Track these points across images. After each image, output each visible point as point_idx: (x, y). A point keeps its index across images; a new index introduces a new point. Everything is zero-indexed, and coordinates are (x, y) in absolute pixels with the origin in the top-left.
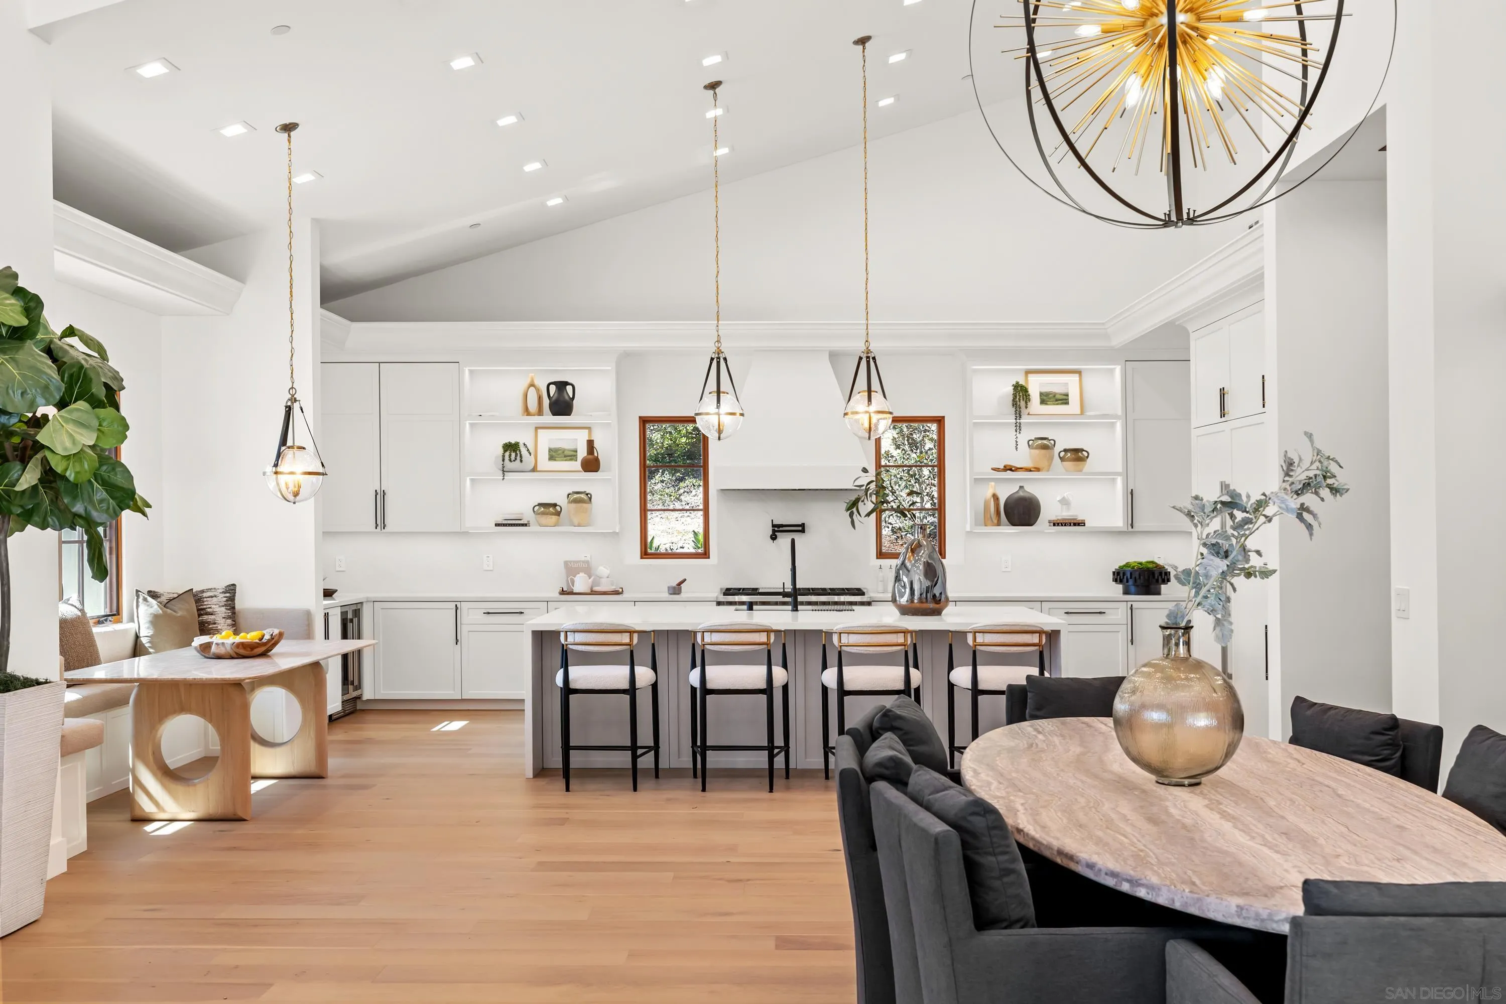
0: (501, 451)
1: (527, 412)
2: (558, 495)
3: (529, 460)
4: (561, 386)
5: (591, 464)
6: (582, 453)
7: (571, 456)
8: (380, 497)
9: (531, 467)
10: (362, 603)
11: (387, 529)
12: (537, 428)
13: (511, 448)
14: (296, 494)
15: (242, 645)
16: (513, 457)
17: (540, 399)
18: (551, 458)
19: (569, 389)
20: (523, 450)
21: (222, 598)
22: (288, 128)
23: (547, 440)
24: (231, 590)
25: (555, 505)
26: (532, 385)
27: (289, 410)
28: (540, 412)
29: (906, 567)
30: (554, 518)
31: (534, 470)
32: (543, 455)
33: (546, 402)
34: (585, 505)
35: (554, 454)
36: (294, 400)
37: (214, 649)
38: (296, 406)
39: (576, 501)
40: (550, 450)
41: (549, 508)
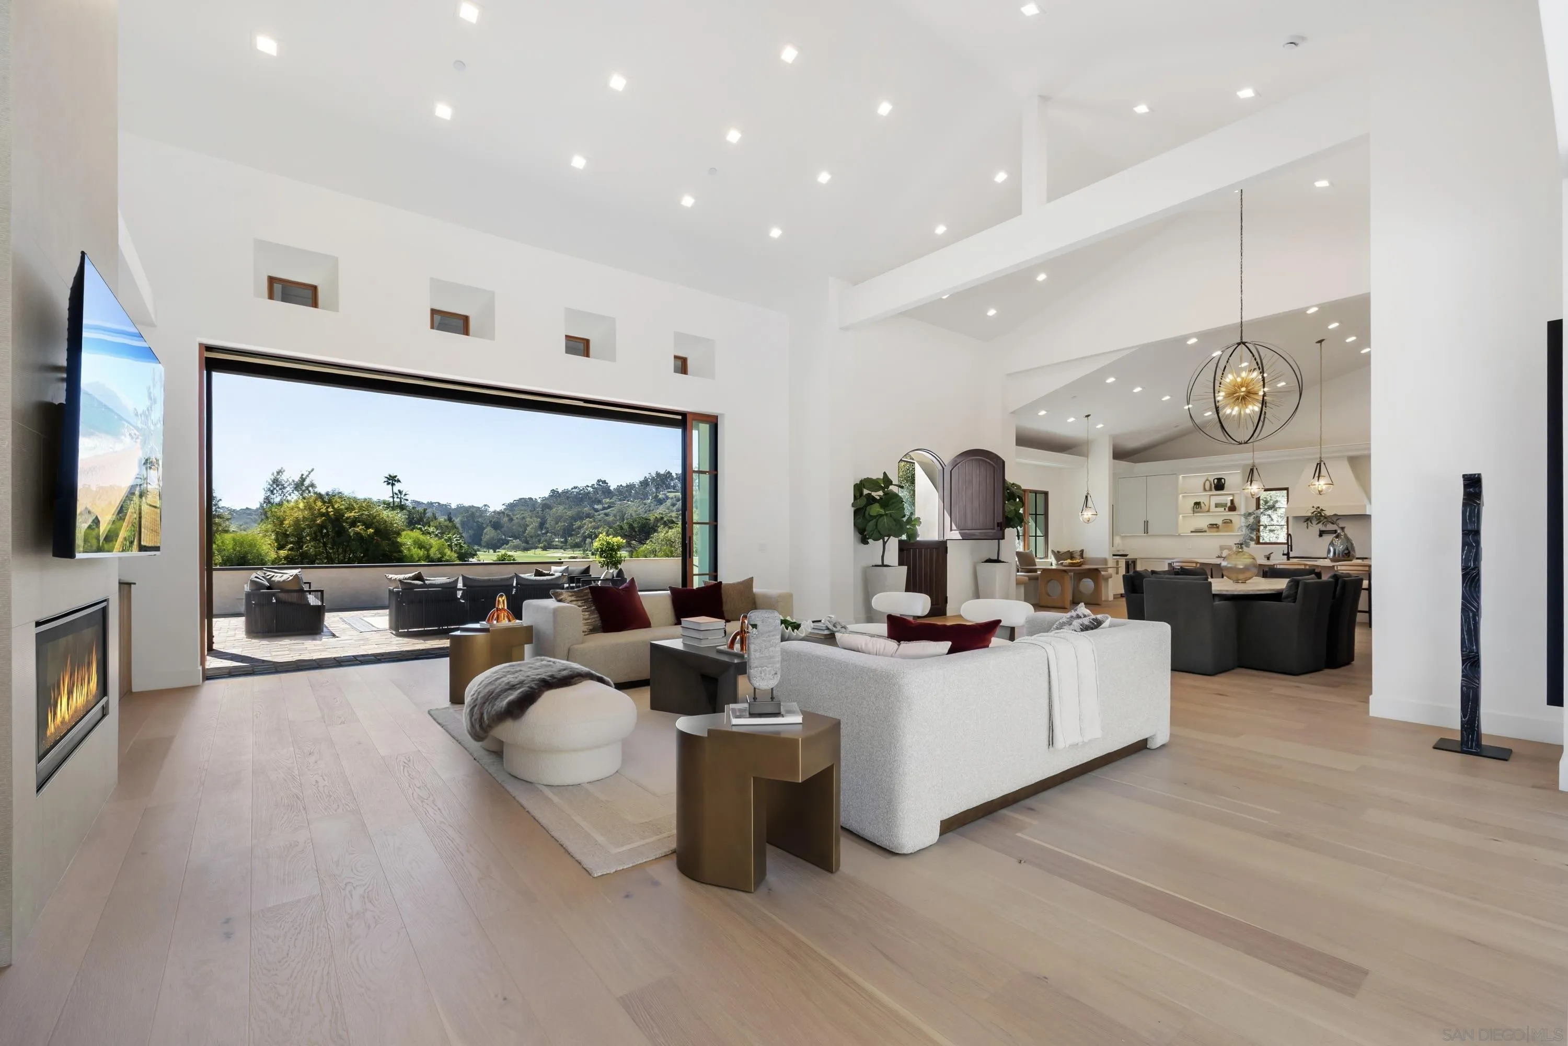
0: (1193, 505)
1: (1205, 490)
2: (1219, 521)
3: (1205, 508)
4: (1219, 480)
5: (1233, 508)
6: (1229, 504)
7: (1224, 505)
8: (1146, 523)
9: (1207, 509)
10: (1136, 559)
11: (1149, 534)
12: (1210, 496)
13: (1197, 504)
14: (1088, 521)
15: (1072, 563)
16: (1197, 507)
17: (1211, 485)
18: (1216, 507)
19: (1223, 480)
20: (1202, 505)
21: (1079, 554)
22: (1088, 416)
23: (1214, 500)
24: (1082, 551)
25: (1216, 525)
26: (1207, 480)
27: (1087, 497)
28: (1211, 490)
29: (1333, 544)
30: (1216, 529)
31: (1208, 511)
32: (1213, 505)
33: (1213, 486)
34: (1229, 524)
35: (1217, 505)
36: (1088, 494)
37: (1064, 564)
38: (1089, 497)
39: (1225, 523)
40: (1216, 504)
41: (1214, 526)
